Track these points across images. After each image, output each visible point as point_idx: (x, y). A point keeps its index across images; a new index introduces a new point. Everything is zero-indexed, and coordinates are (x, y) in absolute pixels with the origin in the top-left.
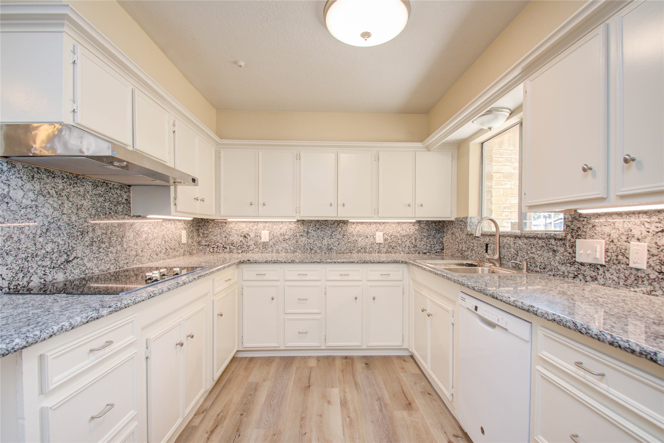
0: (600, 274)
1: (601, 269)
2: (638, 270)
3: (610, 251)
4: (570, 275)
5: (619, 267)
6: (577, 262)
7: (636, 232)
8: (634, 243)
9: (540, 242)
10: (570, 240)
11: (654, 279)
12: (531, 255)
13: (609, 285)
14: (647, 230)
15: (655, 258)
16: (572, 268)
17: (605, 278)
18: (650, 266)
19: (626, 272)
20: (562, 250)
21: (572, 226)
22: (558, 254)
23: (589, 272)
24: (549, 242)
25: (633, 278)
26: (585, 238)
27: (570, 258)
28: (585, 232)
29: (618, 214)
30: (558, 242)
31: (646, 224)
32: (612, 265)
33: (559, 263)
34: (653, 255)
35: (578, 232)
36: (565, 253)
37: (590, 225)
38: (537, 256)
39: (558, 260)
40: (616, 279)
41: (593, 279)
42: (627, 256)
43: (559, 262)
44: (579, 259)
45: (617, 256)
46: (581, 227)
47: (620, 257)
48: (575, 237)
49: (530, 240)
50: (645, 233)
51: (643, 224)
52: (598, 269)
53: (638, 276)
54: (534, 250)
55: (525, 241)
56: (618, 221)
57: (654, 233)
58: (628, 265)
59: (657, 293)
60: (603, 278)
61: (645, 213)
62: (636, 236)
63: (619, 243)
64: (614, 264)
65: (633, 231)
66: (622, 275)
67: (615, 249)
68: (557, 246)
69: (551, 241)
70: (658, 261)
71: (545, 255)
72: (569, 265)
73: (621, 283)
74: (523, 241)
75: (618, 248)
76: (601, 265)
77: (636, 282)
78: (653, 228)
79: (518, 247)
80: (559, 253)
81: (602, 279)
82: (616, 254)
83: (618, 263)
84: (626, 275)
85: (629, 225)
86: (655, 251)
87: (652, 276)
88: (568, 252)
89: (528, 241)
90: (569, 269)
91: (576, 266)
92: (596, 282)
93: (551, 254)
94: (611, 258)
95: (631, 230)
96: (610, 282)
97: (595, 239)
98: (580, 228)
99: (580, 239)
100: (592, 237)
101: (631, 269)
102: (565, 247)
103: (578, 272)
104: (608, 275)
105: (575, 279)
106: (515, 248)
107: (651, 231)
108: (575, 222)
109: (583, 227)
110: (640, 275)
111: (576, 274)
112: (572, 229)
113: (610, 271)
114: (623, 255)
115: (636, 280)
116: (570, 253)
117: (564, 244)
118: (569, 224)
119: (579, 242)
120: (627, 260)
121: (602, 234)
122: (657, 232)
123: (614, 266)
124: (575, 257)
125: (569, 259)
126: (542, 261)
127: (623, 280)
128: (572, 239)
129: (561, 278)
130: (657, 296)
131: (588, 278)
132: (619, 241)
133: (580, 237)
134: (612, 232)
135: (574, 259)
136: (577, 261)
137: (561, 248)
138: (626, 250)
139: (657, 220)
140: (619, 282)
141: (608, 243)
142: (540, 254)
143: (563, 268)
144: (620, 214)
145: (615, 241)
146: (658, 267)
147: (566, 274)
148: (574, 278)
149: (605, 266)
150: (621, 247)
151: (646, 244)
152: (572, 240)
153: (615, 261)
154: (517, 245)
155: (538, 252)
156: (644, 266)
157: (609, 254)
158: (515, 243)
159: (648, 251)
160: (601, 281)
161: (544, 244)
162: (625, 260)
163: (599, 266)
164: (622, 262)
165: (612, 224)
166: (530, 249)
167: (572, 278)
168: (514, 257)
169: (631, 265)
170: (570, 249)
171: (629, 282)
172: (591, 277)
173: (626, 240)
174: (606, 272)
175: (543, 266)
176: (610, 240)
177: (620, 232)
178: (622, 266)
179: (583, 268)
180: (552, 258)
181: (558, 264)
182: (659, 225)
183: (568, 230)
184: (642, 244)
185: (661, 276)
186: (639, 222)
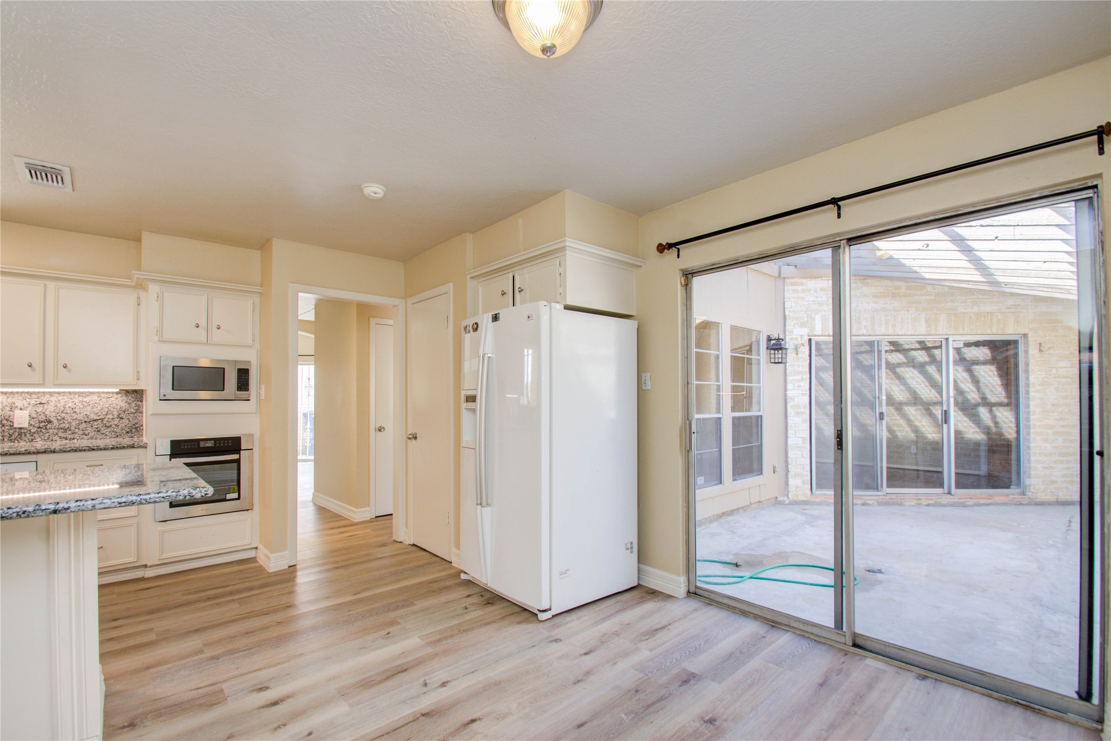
2: (21, 428)
5: (3, 429)
7: (19, 404)
8: (17, 412)
15: (35, 420)
18: (31, 425)
19: (10, 431)
25: (16, 434)
40: (1, 437)
42: (12, 420)
47: (5, 422)
50: (26, 405)
51: (25, 399)
53: (21, 433)
56: (2, 398)
57: (34, 405)
58: (12, 426)
59: (37, 440)
61: (28, 393)
62: (19, 407)
65: (16, 404)
66: (6, 434)
70: (37, 421)
73: (6, 440)
75: (2, 416)
77: (19, 436)
84: (10, 433)
85: (13, 400)
86: (35, 416)
87: (33, 431)
95: (14, 404)
101: (15, 428)
107: (31, 403)
110: (22, 431)
114: (7, 420)
122: (37, 404)
127: (7, 437)
130: (37, 442)
132: (3, 411)
138: (10, 416)
139: (36, 397)
140: (4, 439)
146: (38, 425)
150: (5, 414)
151: (28, 412)
156: (26, 425)
159: (30, 416)
162: (9, 423)
164: (6, 425)
169: (15, 426)
171: (13, 437)
173: (11, 409)
177: (4, 404)
178: (7, 427)
182: (37, 400)
184: (25, 411)
185: (39, 430)
186: (21, 398)
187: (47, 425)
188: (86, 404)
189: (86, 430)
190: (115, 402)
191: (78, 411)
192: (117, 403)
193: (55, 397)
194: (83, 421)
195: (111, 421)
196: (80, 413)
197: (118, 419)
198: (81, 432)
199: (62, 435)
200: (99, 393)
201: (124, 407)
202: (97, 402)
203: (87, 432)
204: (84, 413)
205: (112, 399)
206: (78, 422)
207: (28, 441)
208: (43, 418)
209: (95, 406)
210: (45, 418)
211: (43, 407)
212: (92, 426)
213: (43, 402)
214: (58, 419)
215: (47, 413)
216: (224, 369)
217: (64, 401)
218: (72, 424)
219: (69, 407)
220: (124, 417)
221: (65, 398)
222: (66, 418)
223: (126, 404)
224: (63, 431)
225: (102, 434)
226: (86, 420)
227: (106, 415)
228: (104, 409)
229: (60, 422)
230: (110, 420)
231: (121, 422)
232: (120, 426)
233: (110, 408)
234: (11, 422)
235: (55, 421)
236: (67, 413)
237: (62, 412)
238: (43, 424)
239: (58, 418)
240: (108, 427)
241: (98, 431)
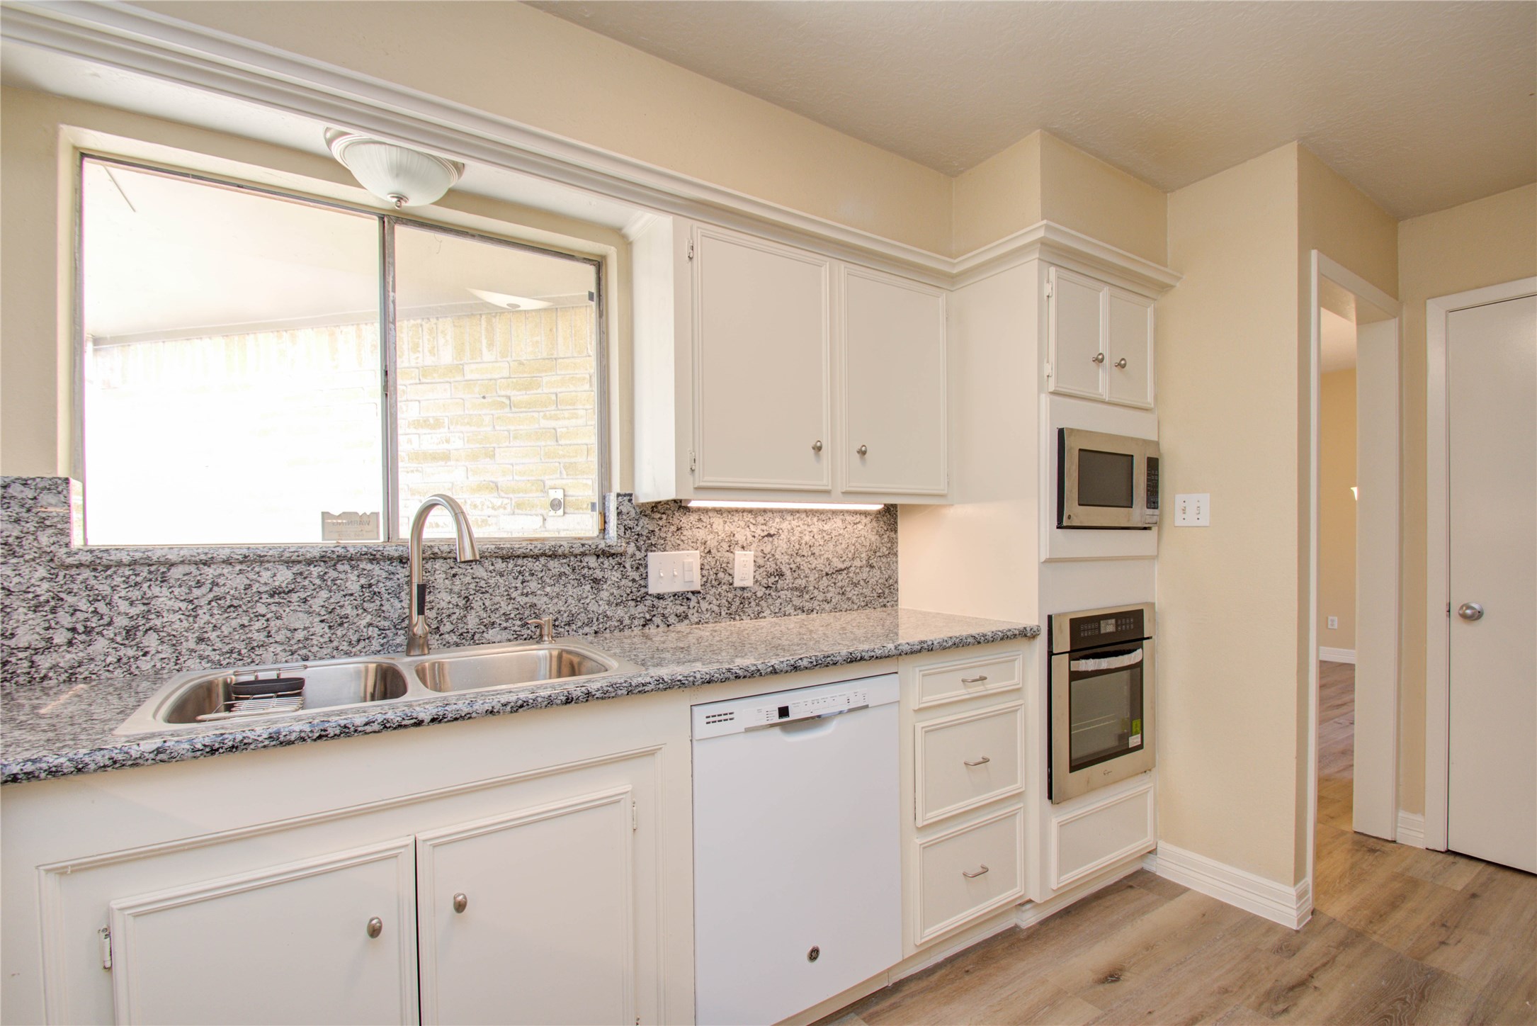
0: (691, 607)
1: (694, 598)
2: (743, 589)
3: (707, 567)
4: (636, 622)
5: (719, 590)
6: (650, 595)
7: (740, 537)
8: (738, 553)
9: (553, 564)
10: (633, 555)
11: (762, 597)
12: (523, 600)
13: (707, 621)
14: (753, 534)
15: (762, 570)
16: (641, 608)
17: (700, 611)
18: (757, 581)
19: (730, 595)
20: (615, 576)
21: (639, 529)
22: (605, 587)
23: (672, 608)
24: (581, 561)
25: (738, 601)
26: (665, 550)
27: (634, 590)
28: (665, 539)
29: (717, 511)
30: (606, 562)
31: (751, 526)
32: (710, 588)
33: (609, 603)
34: (759, 567)
35: (649, 539)
36: (624, 582)
37: (672, 527)
38: (545, 599)
39: (605, 598)
40: (716, 609)
41: (681, 618)
42: (731, 572)
43: (609, 601)
44: (653, 589)
45: (716, 574)
46: (656, 530)
47: (721, 575)
48: (643, 548)
49: (520, 562)
50: (750, 538)
51: (748, 526)
52: (688, 599)
53: (744, 598)
54: (533, 585)
55: (500, 565)
56: (718, 522)
57: (760, 538)
58: (731, 584)
59: (765, 614)
60: (697, 612)
61: (750, 511)
62: (740, 543)
63: (719, 554)
64: (712, 586)
65: (736, 535)
66: (725, 601)
67: (713, 563)
68: (603, 570)
69: (586, 559)
70: (765, 573)
71: (570, 593)
72: (633, 603)
73: (723, 613)
74: (491, 568)
75: (718, 562)
76: (693, 593)
77: (742, 606)
78: (759, 532)
79: (473, 586)
80: (609, 582)
81: (696, 615)
82: (714, 571)
83: (719, 585)
84: (730, 600)
85: (732, 527)
86: (761, 562)
87: (759, 594)
88: (631, 578)
89: (511, 566)
90: (633, 611)
91: (648, 603)
92: (686, 622)
93: (588, 587)
94: (708, 579)
95: (734, 535)
96: (707, 616)
97: (683, 549)
98: (653, 531)
99: (655, 551)
100: (677, 547)
101: (735, 589)
102: (622, 569)
103: (653, 613)
104: (704, 605)
105: (647, 627)
106: (456, 589)
107: (757, 535)
108: (644, 521)
109: (660, 529)
110: (745, 595)
111: (648, 617)
112: (638, 535)
113: (707, 599)
114: (725, 571)
115: (741, 603)
116: (634, 581)
117: (620, 564)
118: (631, 524)
119: (654, 558)
120: (730, 578)
121: (693, 542)
122: (763, 537)
123: (714, 590)
124: (645, 587)
125: (631, 592)
126: (563, 609)
127: (725, 608)
128: (637, 553)
129: (616, 633)
130: (765, 617)
131: (672, 619)
132: (718, 551)
133: (654, 548)
134: (709, 537)
135: (643, 590)
136: (650, 593)
137: (614, 573)
138: (728, 563)
139: (763, 522)
140: (720, 613)
141: (704, 555)
142: (554, 594)
143: (620, 612)
144: (719, 511)
145: (714, 551)
146: (765, 581)
147: (627, 622)
148: (644, 626)
149: (699, 592)
150: (721, 559)
151: (752, 553)
152: (639, 555)
153: (713, 582)
154: (468, 579)
155: (548, 589)
156: (749, 583)
157: (705, 572)
158: (454, 575)
159: (755, 561)
160: (694, 619)
161: (567, 570)
162: (728, 578)
163: (690, 593)
164: (723, 581)
165: (709, 526)
166: (519, 585)
167: (641, 627)
168: (454, 617)
169: (736, 585)
170: (634, 573)
171: (734, 608)
172: (676, 615)
173: (728, 549)
174: (701, 601)
175: (565, 618)
176: (706, 551)
177: (720, 537)
178: (724, 587)
179: (662, 603)
180: (591, 597)
181: (607, 607)
182: (764, 528)
183: (627, 536)
184: (748, 552)
185: (767, 592)
186: (742, 524)
187: (777, 581)
188: (827, 537)
189: (828, 591)
190: (863, 533)
191: (816, 550)
192: (866, 534)
193: (788, 522)
194: (824, 573)
195: (858, 573)
196: (820, 556)
197: (868, 569)
198: (821, 597)
199: (797, 602)
200: (842, 512)
201: (875, 544)
202: (841, 532)
203: (829, 596)
204: (826, 556)
205: (860, 526)
206: (817, 576)
207: (752, 615)
208: (771, 567)
209: (838, 540)
210: (774, 566)
211: (772, 542)
212: (835, 584)
213: (772, 532)
214: (791, 569)
215: (777, 556)
216: (1132, 456)
217: (799, 528)
218: (810, 579)
219: (806, 544)
220: (875, 564)
221: (801, 523)
222: (802, 567)
223: (877, 537)
224: (798, 593)
225: (849, 599)
226: (827, 570)
227: (853, 559)
228: (850, 549)
229: (795, 575)
230: (858, 571)
231: (871, 573)
232: (870, 582)
233: (858, 546)
234: (730, 575)
235: (788, 573)
236: (804, 556)
237: (797, 554)
238: (772, 579)
239: (792, 566)
240: (856, 585)
241: (843, 593)
